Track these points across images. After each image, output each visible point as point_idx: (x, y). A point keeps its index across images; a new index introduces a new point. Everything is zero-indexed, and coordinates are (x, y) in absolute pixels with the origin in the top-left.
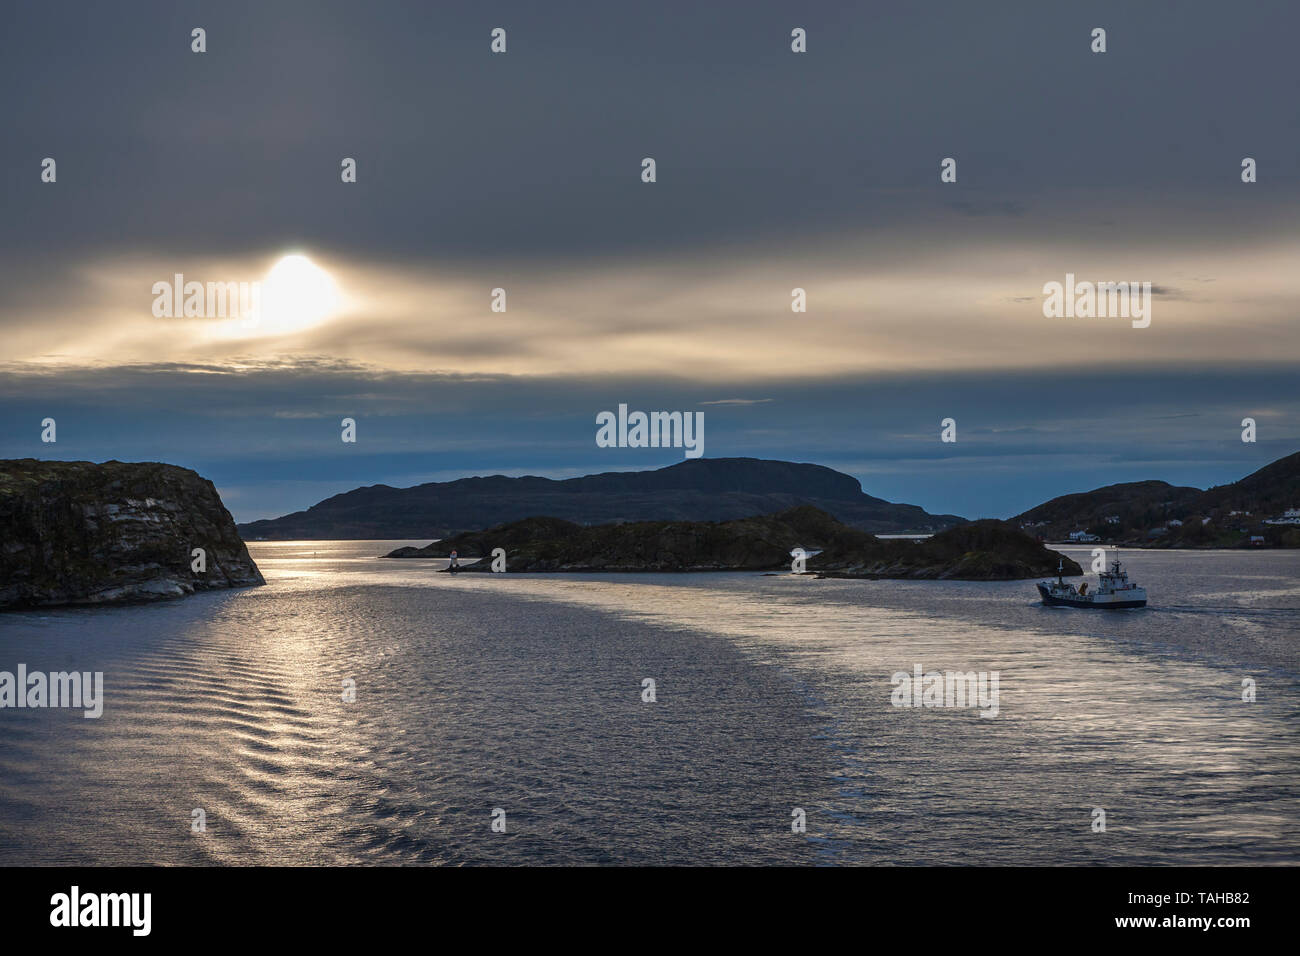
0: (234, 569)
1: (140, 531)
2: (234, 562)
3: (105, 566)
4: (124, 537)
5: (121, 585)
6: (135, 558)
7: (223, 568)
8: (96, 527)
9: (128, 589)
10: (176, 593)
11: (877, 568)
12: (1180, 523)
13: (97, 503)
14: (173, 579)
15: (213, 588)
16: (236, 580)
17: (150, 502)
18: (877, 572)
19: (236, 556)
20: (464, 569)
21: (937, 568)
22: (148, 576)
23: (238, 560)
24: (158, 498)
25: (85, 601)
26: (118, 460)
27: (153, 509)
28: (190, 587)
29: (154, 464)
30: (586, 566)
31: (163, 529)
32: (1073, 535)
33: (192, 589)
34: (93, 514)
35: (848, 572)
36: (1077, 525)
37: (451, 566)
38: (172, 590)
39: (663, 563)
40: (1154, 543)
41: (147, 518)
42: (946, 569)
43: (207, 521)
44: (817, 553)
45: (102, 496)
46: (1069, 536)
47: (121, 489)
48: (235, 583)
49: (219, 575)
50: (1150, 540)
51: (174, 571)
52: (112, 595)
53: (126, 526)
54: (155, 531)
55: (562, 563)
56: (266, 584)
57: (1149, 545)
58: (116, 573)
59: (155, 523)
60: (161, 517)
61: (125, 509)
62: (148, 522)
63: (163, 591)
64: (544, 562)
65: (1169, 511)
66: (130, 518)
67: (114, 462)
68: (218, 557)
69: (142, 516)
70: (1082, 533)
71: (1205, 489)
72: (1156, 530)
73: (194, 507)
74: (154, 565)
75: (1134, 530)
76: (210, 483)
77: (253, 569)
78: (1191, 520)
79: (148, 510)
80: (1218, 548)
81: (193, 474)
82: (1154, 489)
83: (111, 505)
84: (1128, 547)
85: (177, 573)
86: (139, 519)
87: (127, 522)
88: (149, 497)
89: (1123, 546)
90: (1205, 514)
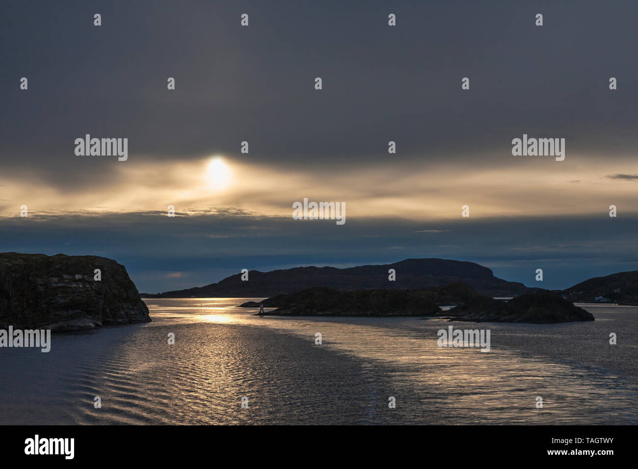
0: (133, 313)
1: (70, 292)
2: (133, 309)
3: (47, 311)
4: (60, 295)
6: (66, 307)
7: (126, 313)
8: (43, 290)
10: (90, 326)
11: (482, 315)
14: (89, 319)
15: (119, 324)
16: (133, 319)
17: (77, 277)
18: (481, 318)
20: (267, 314)
22: (73, 317)
23: (135, 308)
24: (84, 274)
26: (63, 254)
27: (79, 280)
28: (100, 323)
29: (92, 256)
30: (330, 313)
31: (84, 291)
32: (597, 298)
33: (101, 324)
34: (42, 283)
35: (466, 318)
36: (599, 293)
37: (260, 312)
38: (88, 325)
41: (75, 285)
43: (119, 287)
44: (454, 307)
45: (48, 273)
46: (594, 298)
48: (133, 320)
49: (124, 316)
50: (636, 301)
51: (90, 314)
53: (61, 289)
54: (79, 292)
56: (151, 321)
57: (635, 304)
58: (54, 315)
59: (80, 288)
60: (84, 285)
61: (61, 280)
62: (75, 287)
63: (82, 325)
66: (64, 285)
67: (61, 255)
68: (124, 306)
69: (72, 284)
70: (601, 297)
73: (112, 279)
74: (78, 311)
75: (628, 296)
76: (123, 267)
79: (75, 281)
81: (114, 262)
83: (53, 278)
84: (624, 305)
85: (92, 315)
86: (70, 286)
87: (62, 287)
88: (78, 273)
89: (621, 304)
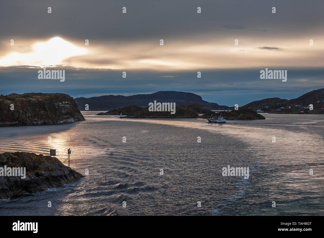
0: (79, 117)
1: (66, 108)
3: (59, 116)
4: (63, 110)
5: (63, 120)
6: (66, 114)
8: (57, 108)
9: (64, 121)
12: (283, 108)
13: (57, 102)
14: (72, 119)
16: (80, 119)
19: (79, 114)
20: (124, 117)
21: (234, 117)
22: (67, 118)
24: (68, 101)
25: (56, 123)
27: (67, 104)
34: (57, 105)
36: (258, 108)
37: (121, 117)
38: (72, 121)
39: (169, 116)
40: (278, 113)
41: (66, 106)
42: (236, 118)
44: (203, 114)
45: (58, 101)
47: (61, 99)
50: (276, 112)
51: (72, 117)
52: (62, 122)
54: (68, 108)
55: (146, 116)
57: (277, 113)
58: (62, 117)
60: (69, 105)
61: (62, 104)
63: (70, 121)
64: (142, 116)
65: (280, 105)
66: (64, 106)
70: (260, 110)
71: (289, 100)
72: (278, 110)
74: (69, 116)
75: (272, 110)
77: (83, 117)
78: (286, 107)
80: (293, 114)
82: (276, 100)
83: (60, 103)
84: (271, 113)
88: (66, 101)
89: (270, 113)
90: (289, 106)
